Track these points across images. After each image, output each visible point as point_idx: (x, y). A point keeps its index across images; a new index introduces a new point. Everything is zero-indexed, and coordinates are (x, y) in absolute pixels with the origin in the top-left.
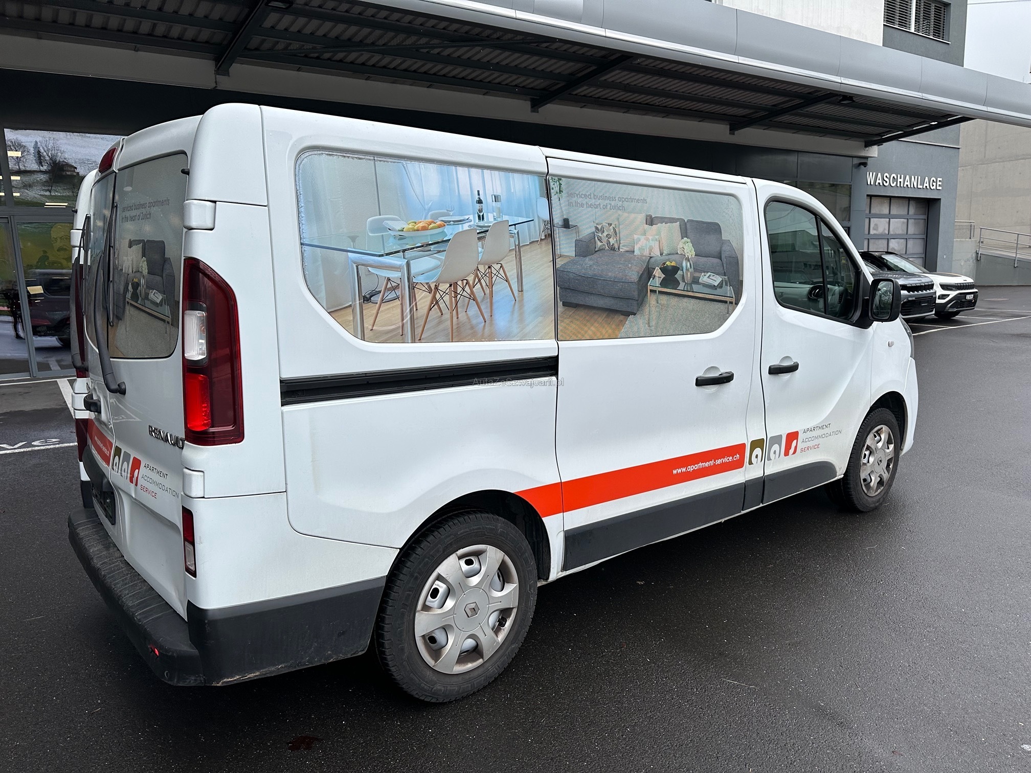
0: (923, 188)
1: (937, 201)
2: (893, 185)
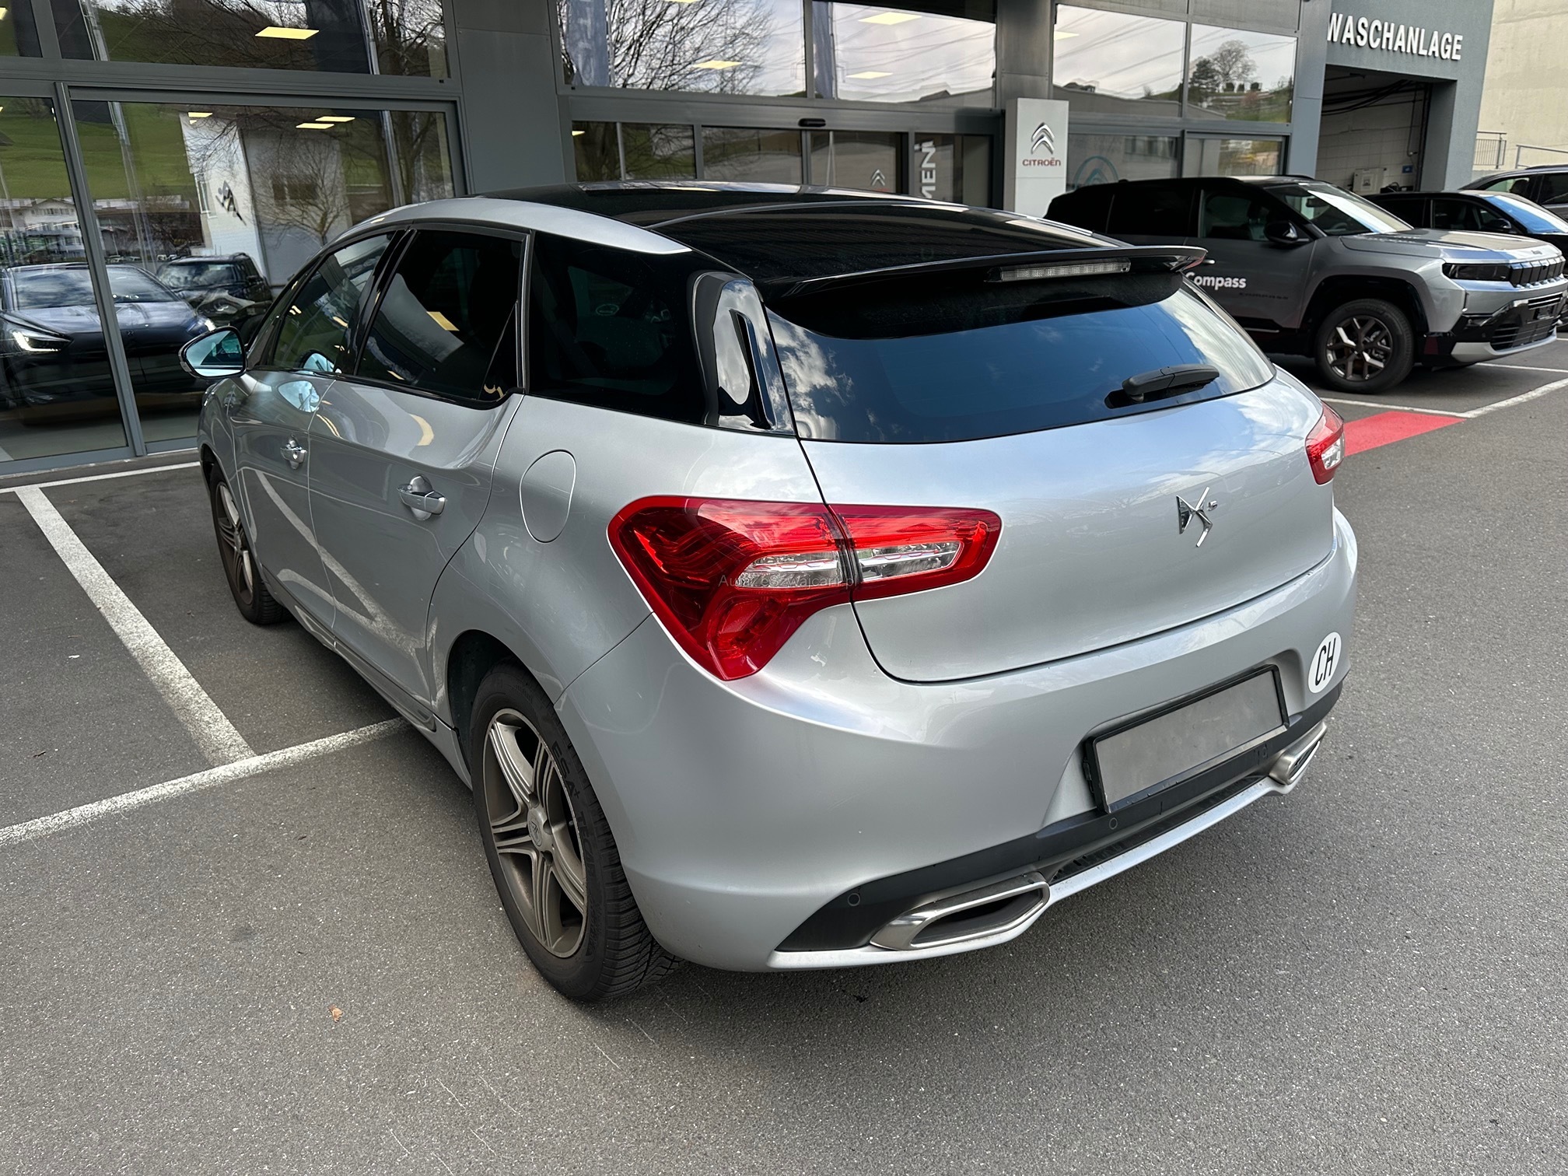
0: (1428, 56)
1: (1448, 85)
2: (1374, 45)
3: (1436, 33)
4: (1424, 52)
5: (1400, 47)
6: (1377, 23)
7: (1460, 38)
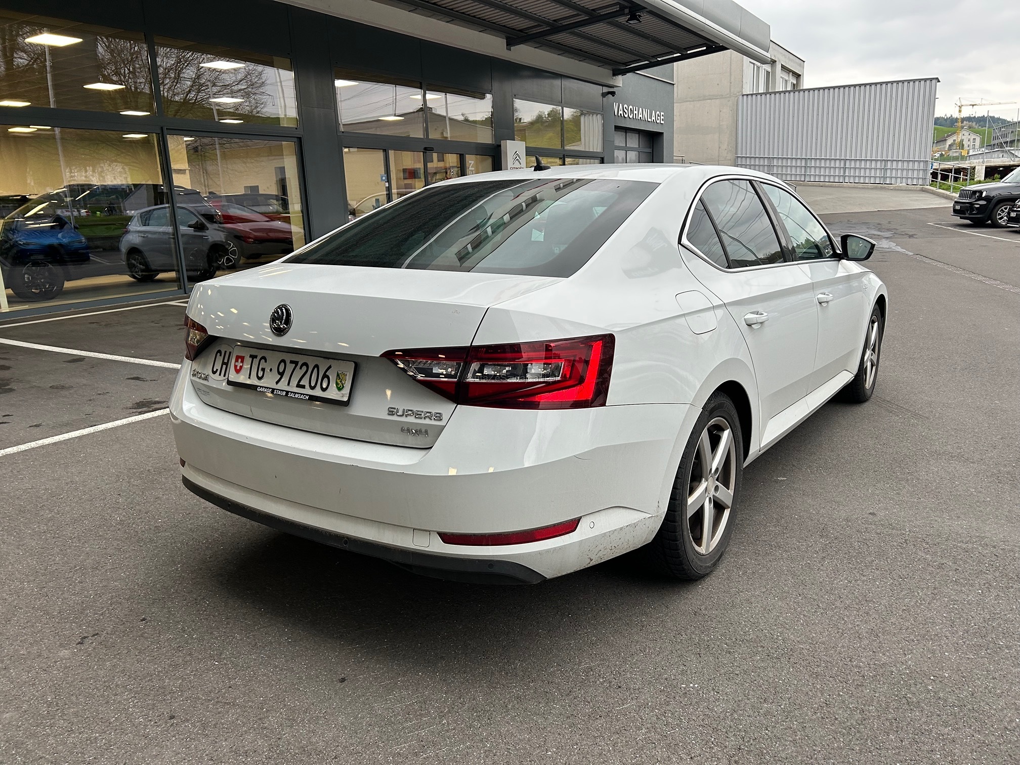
0: (652, 122)
2: (631, 117)
3: (653, 112)
4: (649, 120)
5: (640, 118)
6: (631, 107)
7: (662, 113)
